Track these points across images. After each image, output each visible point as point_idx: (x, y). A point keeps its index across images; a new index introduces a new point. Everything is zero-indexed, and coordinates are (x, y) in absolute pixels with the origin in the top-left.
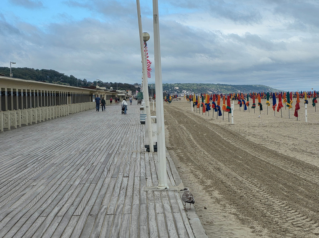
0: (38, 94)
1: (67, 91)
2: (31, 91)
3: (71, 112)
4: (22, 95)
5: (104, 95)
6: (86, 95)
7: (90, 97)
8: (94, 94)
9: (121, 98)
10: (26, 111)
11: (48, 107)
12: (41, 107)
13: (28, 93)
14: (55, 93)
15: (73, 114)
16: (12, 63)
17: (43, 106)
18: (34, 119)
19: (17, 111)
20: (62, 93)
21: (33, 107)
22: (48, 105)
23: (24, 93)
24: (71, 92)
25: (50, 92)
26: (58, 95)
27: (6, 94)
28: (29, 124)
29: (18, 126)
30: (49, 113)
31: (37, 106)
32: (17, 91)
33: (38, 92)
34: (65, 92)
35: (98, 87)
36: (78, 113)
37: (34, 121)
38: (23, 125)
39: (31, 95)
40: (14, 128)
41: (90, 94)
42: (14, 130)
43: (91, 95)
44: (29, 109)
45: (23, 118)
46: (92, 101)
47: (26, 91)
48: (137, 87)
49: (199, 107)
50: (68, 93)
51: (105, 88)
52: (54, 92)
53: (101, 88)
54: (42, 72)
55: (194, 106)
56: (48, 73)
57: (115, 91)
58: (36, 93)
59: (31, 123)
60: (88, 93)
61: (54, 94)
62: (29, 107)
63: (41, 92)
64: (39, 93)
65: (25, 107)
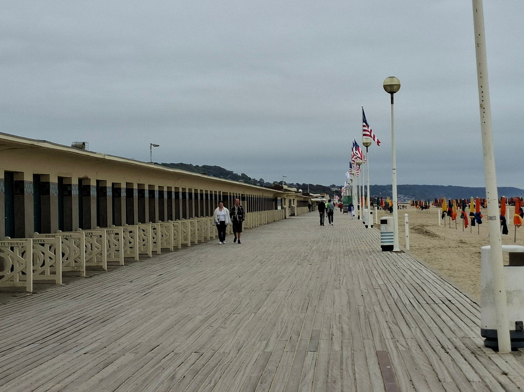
0: (193, 195)
1: (240, 192)
2: (181, 190)
3: (246, 225)
4: (166, 196)
5: (294, 200)
6: (268, 200)
7: (274, 202)
8: (279, 198)
9: (316, 204)
10: (171, 224)
11: (209, 218)
12: (198, 217)
13: (177, 194)
14: (222, 194)
15: (251, 229)
16: (152, 146)
17: (202, 215)
18: (186, 239)
19: (155, 225)
20: (232, 195)
21: (185, 217)
22: (209, 215)
23: (169, 193)
24: (247, 193)
25: (213, 193)
26: (225, 199)
27: (136, 194)
28: (176, 249)
29: (154, 253)
30: (212, 229)
31: (191, 216)
32: (156, 189)
33: (193, 192)
34: (236, 194)
35: (285, 187)
36: (258, 227)
37: (185, 242)
38: (165, 250)
39: (181, 196)
40: (147, 256)
41: (274, 198)
42: (146, 262)
43: (275, 200)
44: (178, 221)
45: (164, 236)
46: (276, 208)
47: (173, 190)
48: (334, 189)
49: (454, 218)
50: (242, 195)
51: (295, 189)
52: (220, 192)
53: (289, 189)
54: (203, 169)
55: (443, 216)
56: (211, 171)
57: (308, 195)
58: (190, 194)
59: (180, 247)
60: (271, 196)
61: (220, 196)
62: (177, 217)
63: (199, 192)
64: (196, 194)
65: (170, 218)
